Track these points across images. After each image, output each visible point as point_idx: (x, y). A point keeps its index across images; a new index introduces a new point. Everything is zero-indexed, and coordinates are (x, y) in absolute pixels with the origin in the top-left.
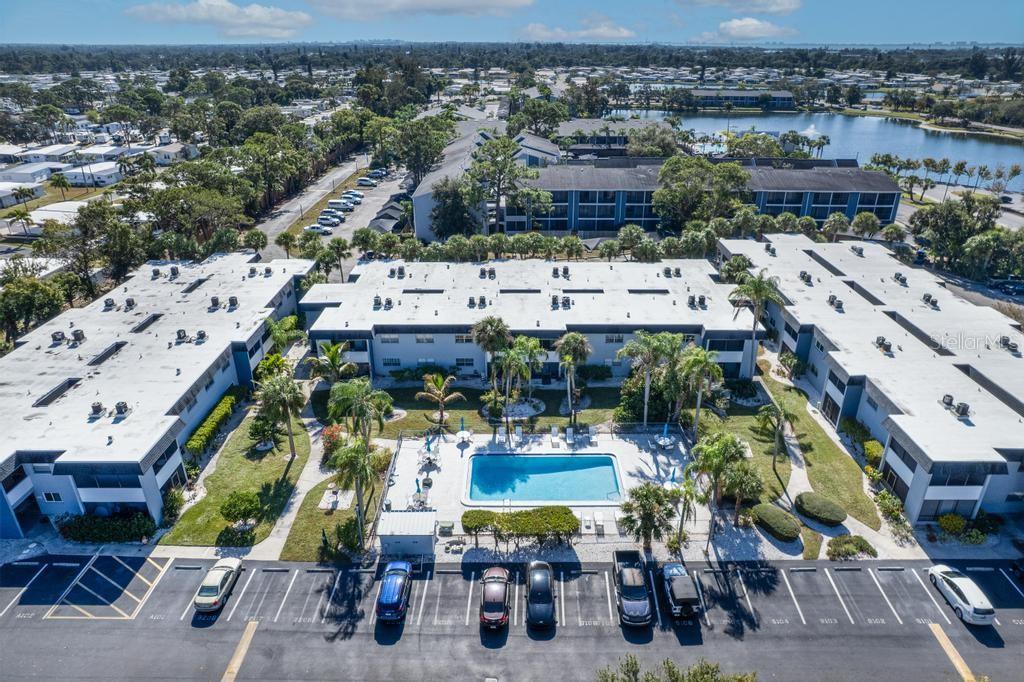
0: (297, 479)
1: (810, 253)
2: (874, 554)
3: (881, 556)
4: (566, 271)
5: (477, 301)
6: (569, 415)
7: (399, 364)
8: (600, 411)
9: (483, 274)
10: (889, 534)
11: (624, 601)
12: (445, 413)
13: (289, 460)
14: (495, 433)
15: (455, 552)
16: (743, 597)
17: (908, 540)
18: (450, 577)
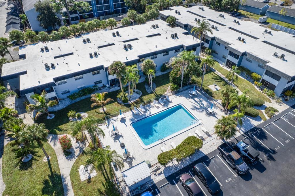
0: (59, 170)
1: (188, 11)
2: (278, 111)
3: (280, 111)
4: (118, 33)
5: (93, 54)
6: (152, 92)
7: (69, 92)
8: (162, 87)
9: (84, 41)
10: (275, 103)
11: (238, 167)
12: (104, 108)
13: (46, 161)
14: (131, 110)
15: (159, 174)
16: (261, 144)
17: (281, 103)
18: (165, 187)
